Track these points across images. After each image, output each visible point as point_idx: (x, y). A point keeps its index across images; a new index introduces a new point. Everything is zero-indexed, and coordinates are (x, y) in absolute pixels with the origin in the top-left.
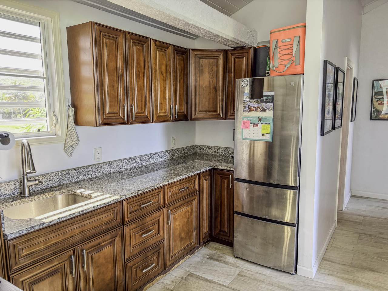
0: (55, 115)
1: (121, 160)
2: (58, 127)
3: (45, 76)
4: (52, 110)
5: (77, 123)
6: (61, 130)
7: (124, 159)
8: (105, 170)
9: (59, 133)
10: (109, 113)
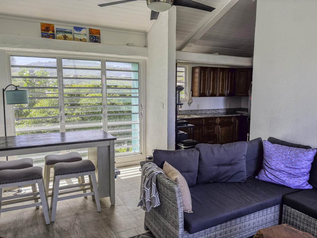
0: (186, 93)
1: (206, 110)
2: (187, 97)
3: (185, 82)
4: (186, 92)
5: (192, 96)
6: (188, 98)
7: (207, 110)
8: (200, 112)
9: (187, 99)
10: (202, 93)
